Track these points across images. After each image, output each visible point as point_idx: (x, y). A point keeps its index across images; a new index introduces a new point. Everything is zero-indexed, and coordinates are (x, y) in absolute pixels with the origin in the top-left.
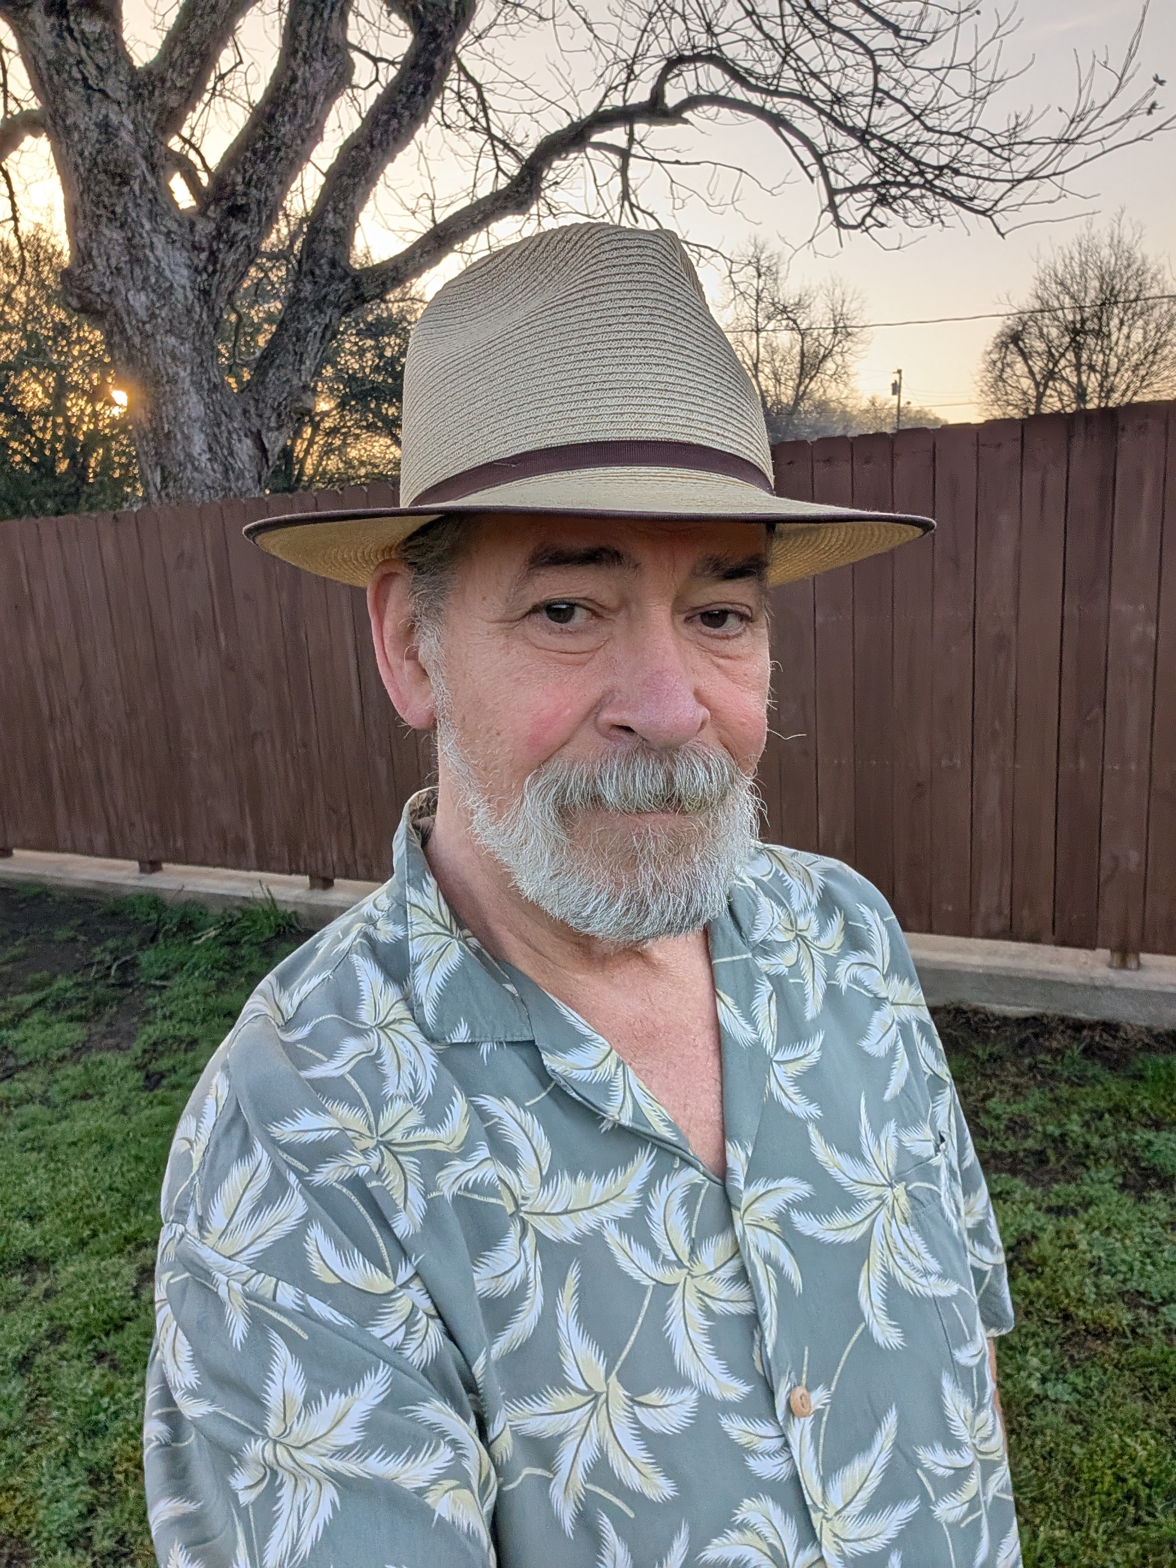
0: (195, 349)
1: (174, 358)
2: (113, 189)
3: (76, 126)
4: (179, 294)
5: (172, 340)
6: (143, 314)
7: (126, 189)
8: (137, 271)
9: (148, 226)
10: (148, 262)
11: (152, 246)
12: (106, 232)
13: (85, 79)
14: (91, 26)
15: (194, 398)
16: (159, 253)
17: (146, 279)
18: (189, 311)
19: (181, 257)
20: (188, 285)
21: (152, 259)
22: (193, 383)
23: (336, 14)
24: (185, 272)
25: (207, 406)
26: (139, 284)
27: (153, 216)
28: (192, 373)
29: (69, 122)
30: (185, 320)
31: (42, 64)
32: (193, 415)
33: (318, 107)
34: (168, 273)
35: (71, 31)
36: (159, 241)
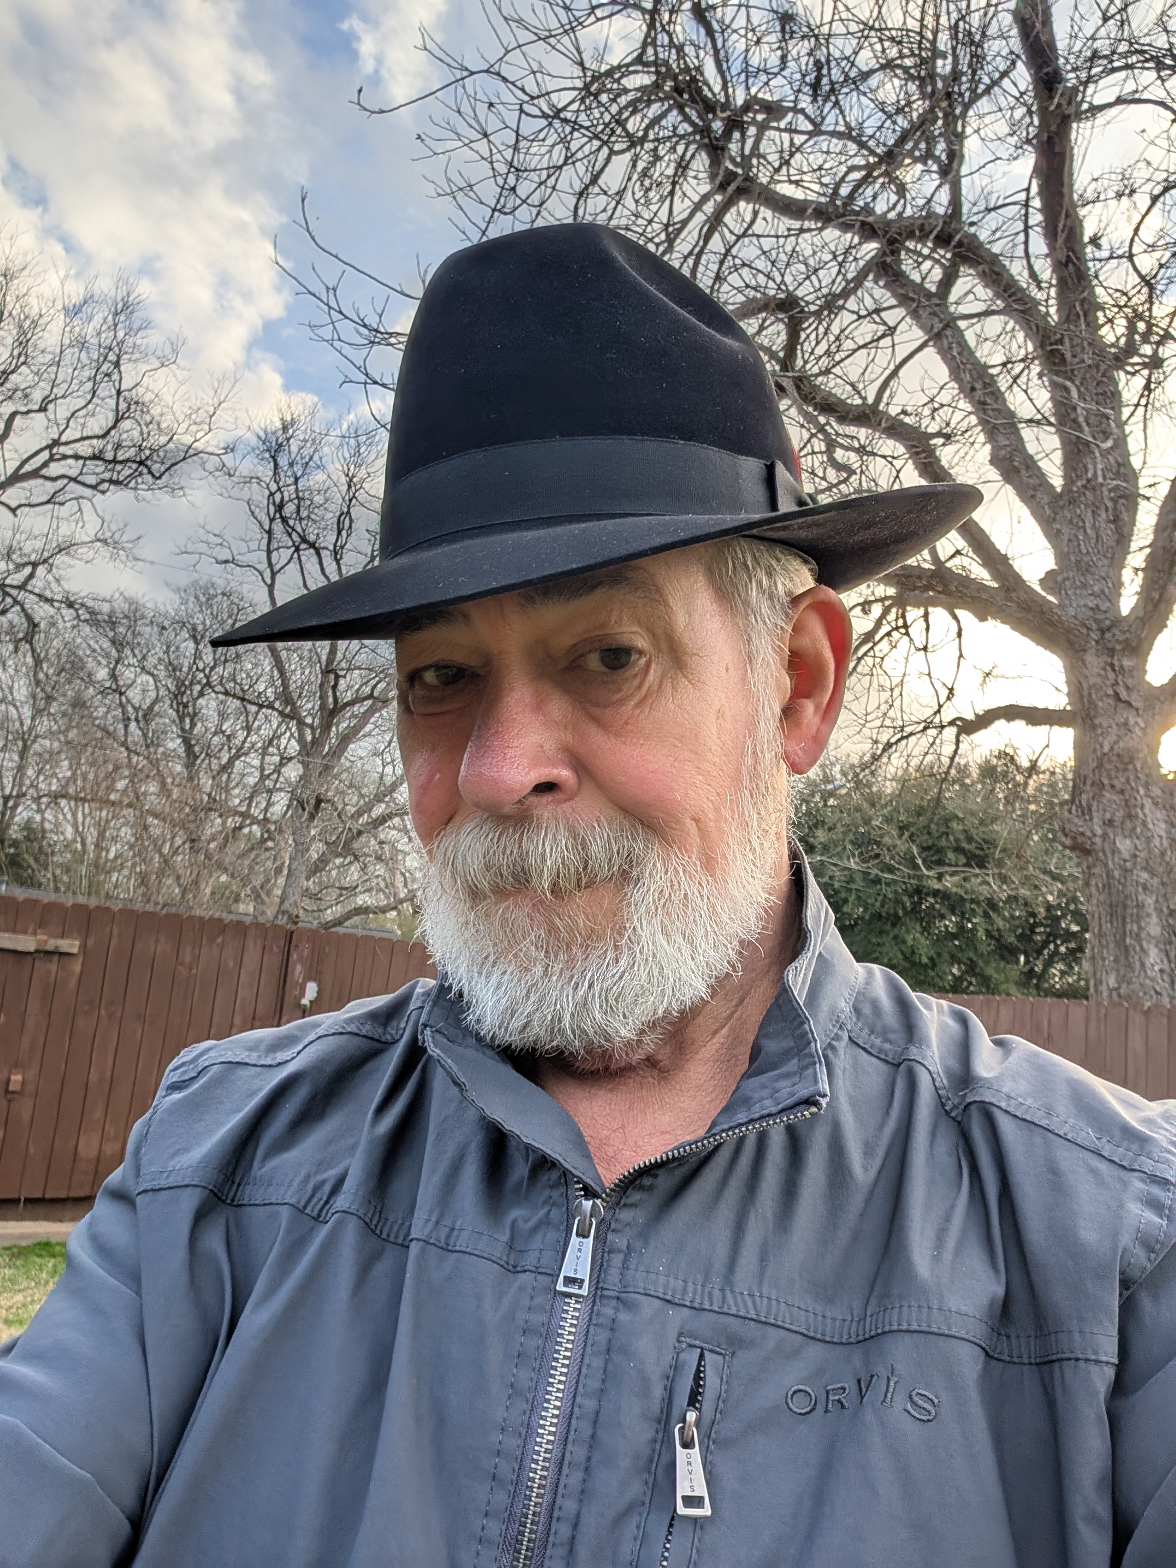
0: (1163, 884)
1: (1145, 888)
2: (1121, 766)
3: (1101, 725)
4: (1156, 841)
5: (1145, 875)
6: (1126, 855)
7: (1130, 767)
8: (1128, 822)
9: (1142, 791)
10: (1137, 816)
11: (1142, 807)
12: (1107, 795)
13: (1117, 694)
14: (1127, 663)
15: (1154, 919)
16: (1147, 811)
17: (1134, 828)
18: (1163, 854)
19: (1160, 814)
20: (1164, 834)
21: (1141, 815)
22: (1156, 909)
24: (1163, 826)
25: (1163, 927)
26: (1127, 833)
27: (1147, 786)
28: (1157, 901)
29: (1096, 722)
30: (1158, 860)
31: (1085, 685)
32: (1152, 933)
34: (1151, 826)
35: (1112, 666)
36: (1148, 803)
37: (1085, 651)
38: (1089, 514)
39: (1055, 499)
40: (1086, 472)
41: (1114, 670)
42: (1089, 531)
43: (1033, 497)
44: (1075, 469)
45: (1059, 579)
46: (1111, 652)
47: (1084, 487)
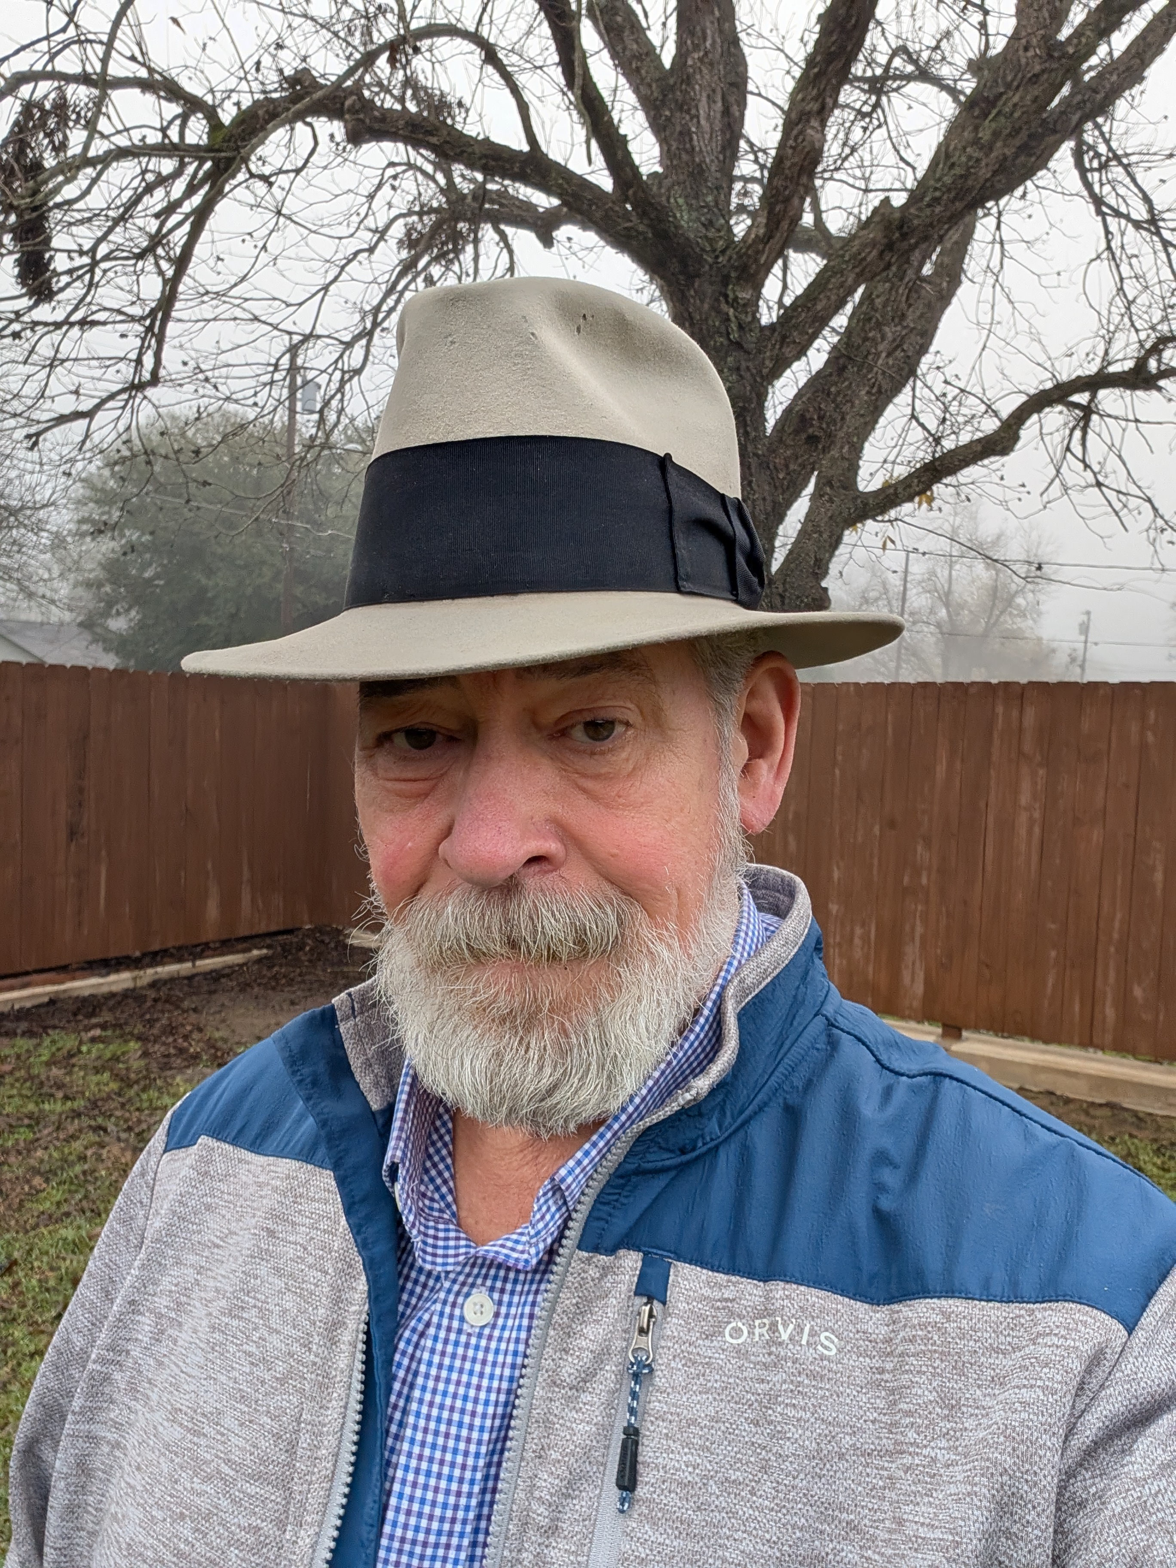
13: (729, 332)
14: (741, 294)
35: (726, 296)
37: (698, 276)
38: (704, 99)
39: (664, 76)
40: (705, 39)
41: (727, 302)
42: (703, 122)
43: (638, 69)
44: (692, 34)
45: (667, 182)
46: (726, 280)
47: (701, 60)
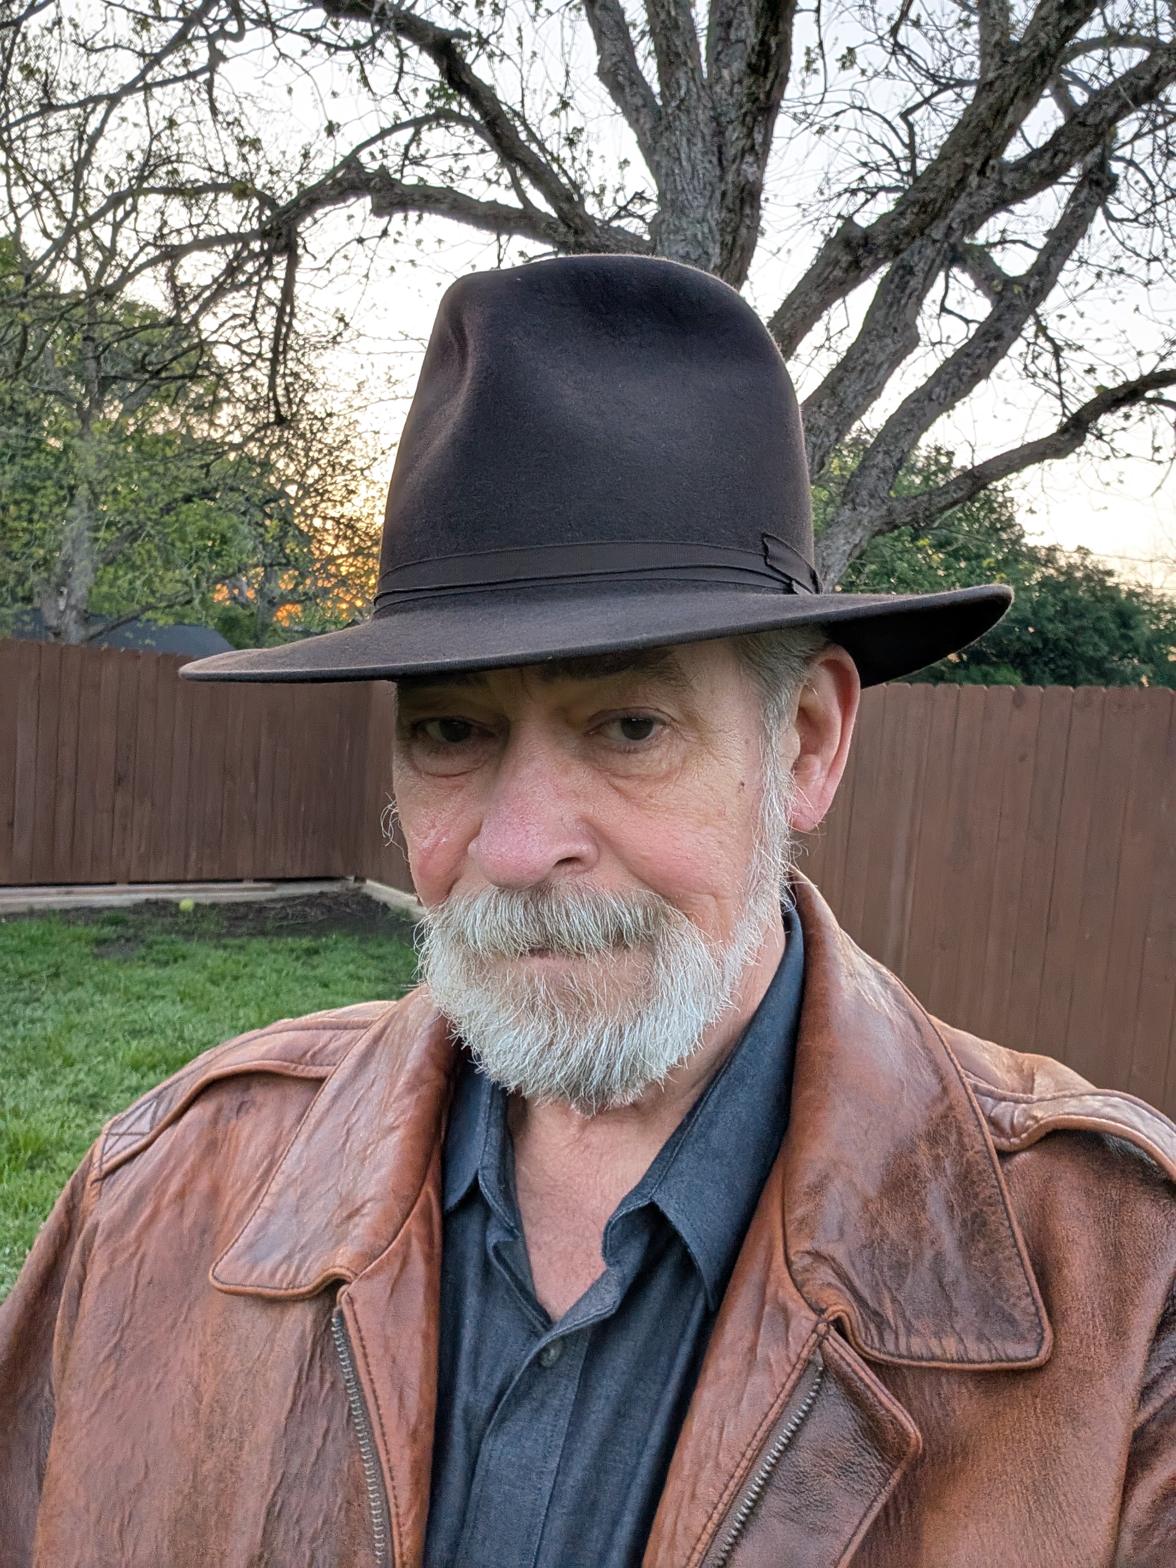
23: (914, 299)
33: (882, 372)
